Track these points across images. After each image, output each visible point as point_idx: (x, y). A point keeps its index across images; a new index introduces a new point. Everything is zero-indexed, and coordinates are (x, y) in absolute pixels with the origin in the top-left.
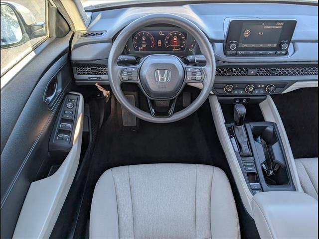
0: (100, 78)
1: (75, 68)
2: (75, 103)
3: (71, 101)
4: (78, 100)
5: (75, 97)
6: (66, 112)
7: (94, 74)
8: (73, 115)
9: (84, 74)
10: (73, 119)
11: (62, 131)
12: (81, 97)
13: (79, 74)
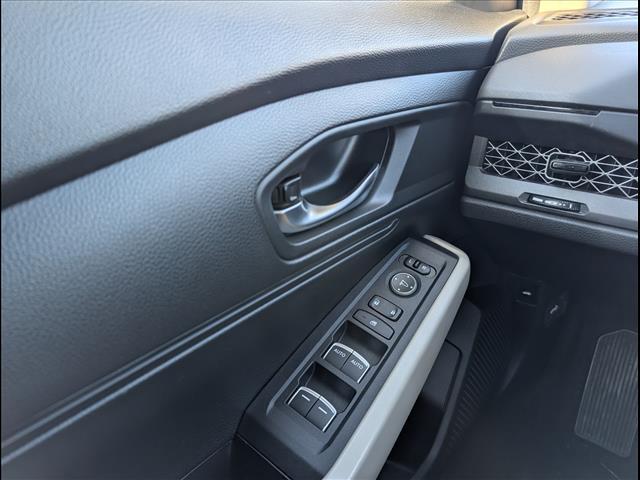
0: (578, 206)
1: (480, 143)
2: (426, 283)
3: (414, 268)
4: (442, 273)
5: (439, 259)
6: (376, 303)
7: (556, 184)
8: (399, 326)
9: (512, 175)
10: (390, 344)
11: (321, 376)
12: (463, 266)
13: (491, 172)
